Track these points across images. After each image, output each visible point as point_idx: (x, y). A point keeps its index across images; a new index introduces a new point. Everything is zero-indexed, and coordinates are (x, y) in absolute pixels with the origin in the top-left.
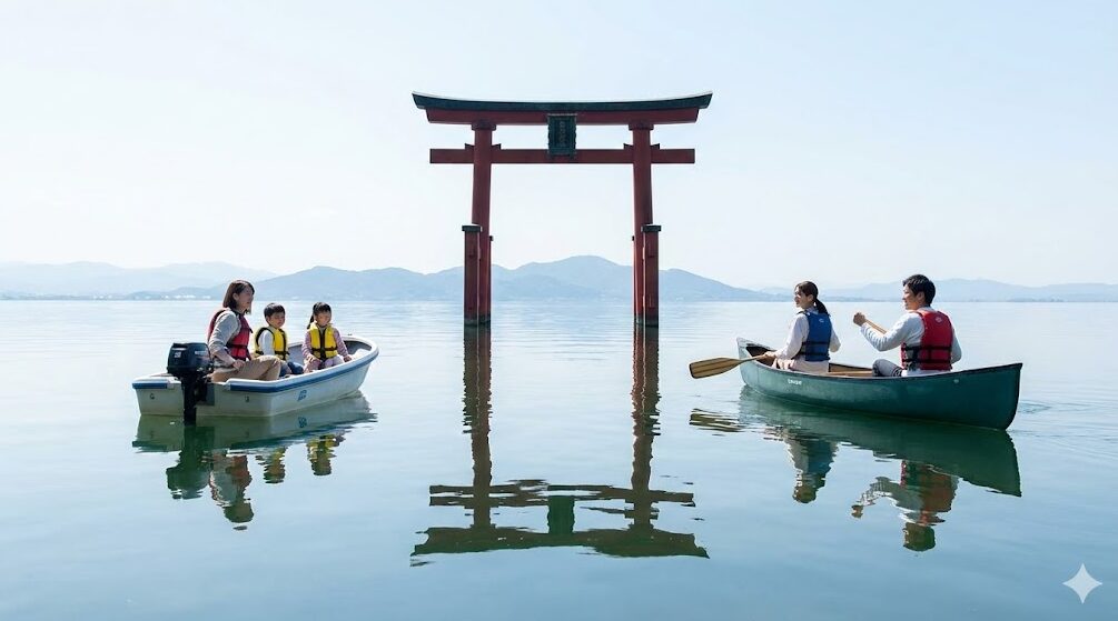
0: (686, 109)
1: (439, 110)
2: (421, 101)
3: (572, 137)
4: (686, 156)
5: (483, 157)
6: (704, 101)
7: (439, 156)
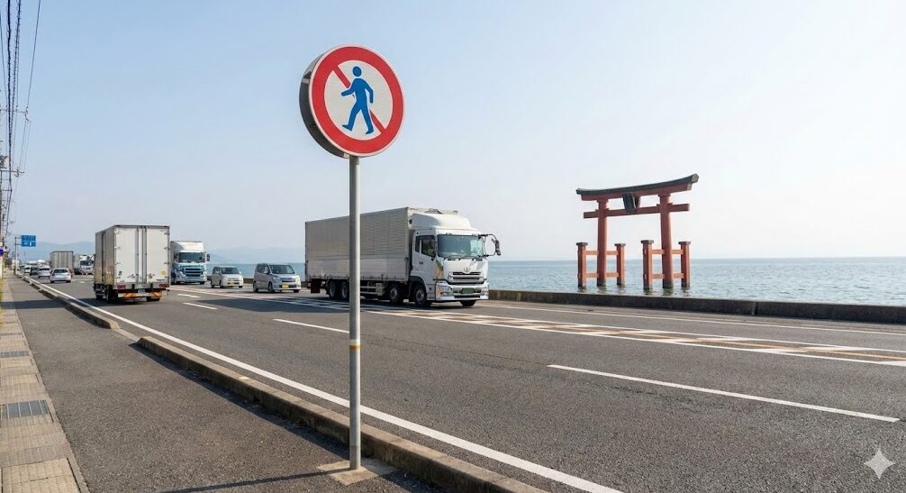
0: (684, 184)
1: (586, 195)
2: (579, 192)
3: (637, 202)
4: (684, 208)
5: (602, 214)
7: (587, 215)
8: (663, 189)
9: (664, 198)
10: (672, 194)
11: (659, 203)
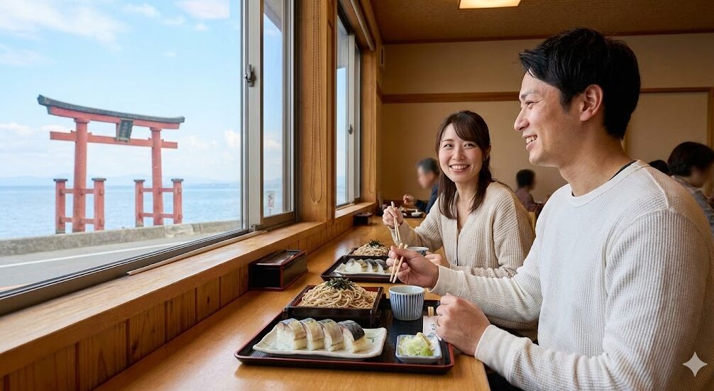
0: (174, 123)
1: (55, 107)
2: (42, 100)
4: (173, 145)
5: (80, 139)
6: (182, 120)
7: (55, 136)
8: (157, 124)
9: (155, 132)
10: (164, 130)
11: (150, 137)
